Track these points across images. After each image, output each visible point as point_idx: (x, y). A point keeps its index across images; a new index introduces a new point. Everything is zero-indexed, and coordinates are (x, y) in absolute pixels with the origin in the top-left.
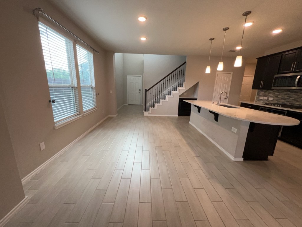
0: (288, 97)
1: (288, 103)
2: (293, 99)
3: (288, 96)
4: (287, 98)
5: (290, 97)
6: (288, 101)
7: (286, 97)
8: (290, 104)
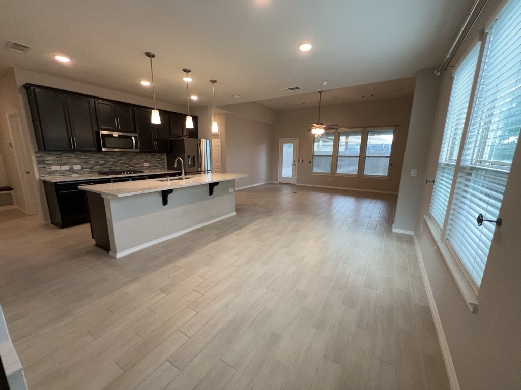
0: (104, 162)
1: (106, 170)
2: (111, 164)
3: (103, 160)
4: (103, 164)
5: (106, 162)
6: (106, 166)
7: (101, 162)
8: (110, 171)
